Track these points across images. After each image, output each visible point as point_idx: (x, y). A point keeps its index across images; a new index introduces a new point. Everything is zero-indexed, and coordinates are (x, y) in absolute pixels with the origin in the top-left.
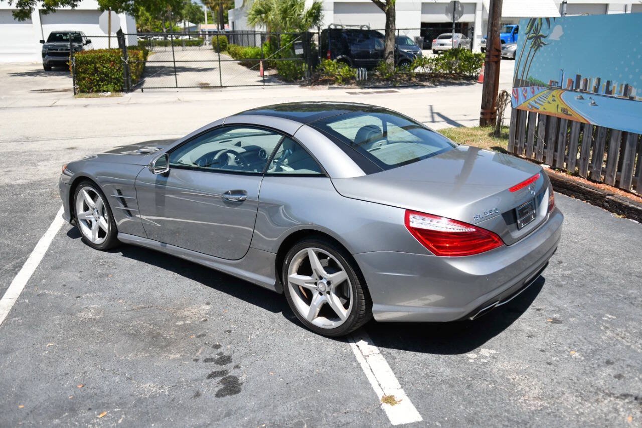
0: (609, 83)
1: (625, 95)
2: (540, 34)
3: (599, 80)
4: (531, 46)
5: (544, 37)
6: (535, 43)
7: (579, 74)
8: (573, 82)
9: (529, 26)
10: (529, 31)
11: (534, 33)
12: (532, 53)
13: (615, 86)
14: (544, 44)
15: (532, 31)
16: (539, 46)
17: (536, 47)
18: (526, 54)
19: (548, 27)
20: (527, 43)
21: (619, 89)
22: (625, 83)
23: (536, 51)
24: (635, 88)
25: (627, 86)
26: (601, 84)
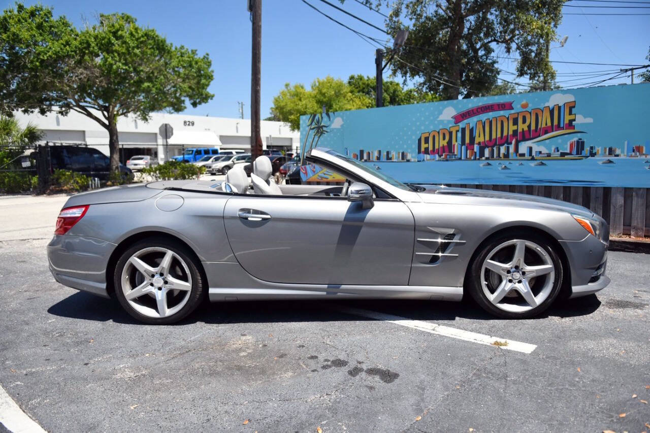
0: (388, 153)
1: (403, 158)
2: (322, 124)
3: (380, 152)
4: (314, 134)
5: (326, 127)
6: (318, 132)
7: (361, 149)
8: (357, 155)
9: (311, 120)
10: (311, 124)
11: (316, 125)
12: (316, 139)
13: (393, 154)
14: (327, 132)
15: (314, 124)
16: (322, 133)
17: (319, 135)
18: (310, 140)
19: (328, 120)
20: (310, 132)
21: (397, 156)
22: (401, 151)
23: (319, 137)
24: (409, 153)
25: (403, 154)
26: (382, 154)
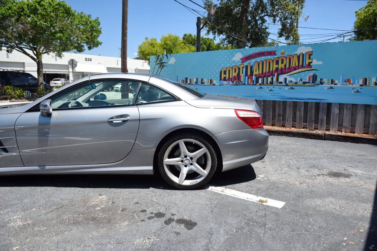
0: (202, 80)
1: (211, 83)
2: (163, 61)
3: (197, 79)
4: (158, 67)
5: (166, 63)
6: (160, 66)
7: (186, 77)
8: (184, 81)
9: (156, 58)
10: (157, 61)
11: (160, 61)
12: (159, 70)
13: (205, 80)
14: (166, 66)
15: (158, 61)
16: (163, 67)
18: (156, 71)
19: (167, 59)
20: (156, 66)
21: (207, 81)
23: (161, 69)
24: (215, 80)
25: (211, 80)
26: (198, 80)
